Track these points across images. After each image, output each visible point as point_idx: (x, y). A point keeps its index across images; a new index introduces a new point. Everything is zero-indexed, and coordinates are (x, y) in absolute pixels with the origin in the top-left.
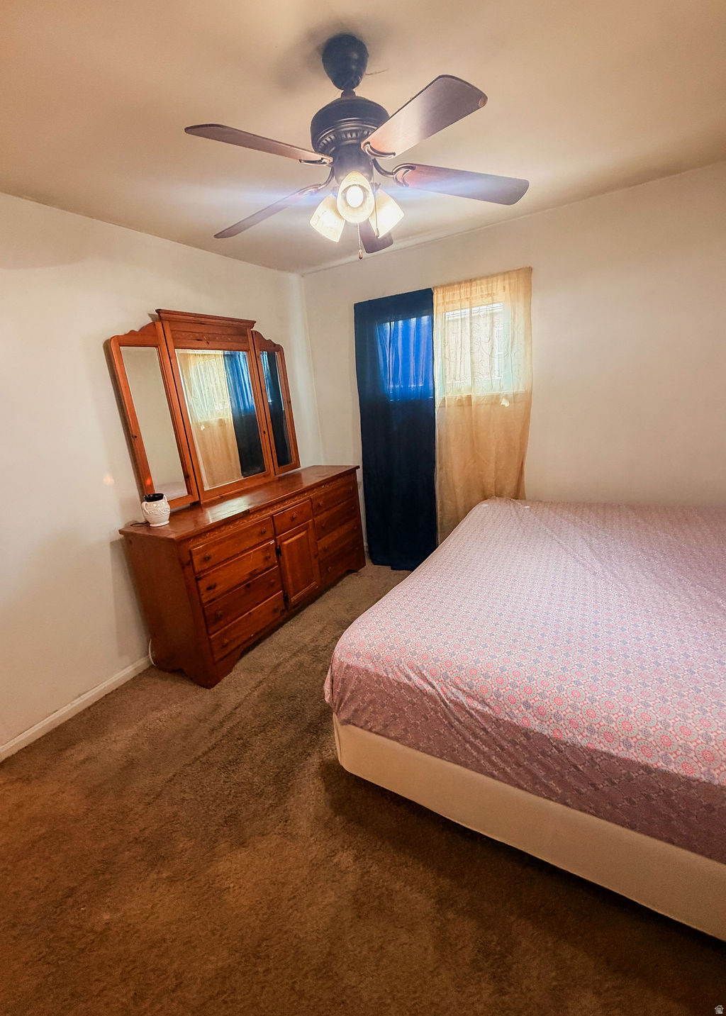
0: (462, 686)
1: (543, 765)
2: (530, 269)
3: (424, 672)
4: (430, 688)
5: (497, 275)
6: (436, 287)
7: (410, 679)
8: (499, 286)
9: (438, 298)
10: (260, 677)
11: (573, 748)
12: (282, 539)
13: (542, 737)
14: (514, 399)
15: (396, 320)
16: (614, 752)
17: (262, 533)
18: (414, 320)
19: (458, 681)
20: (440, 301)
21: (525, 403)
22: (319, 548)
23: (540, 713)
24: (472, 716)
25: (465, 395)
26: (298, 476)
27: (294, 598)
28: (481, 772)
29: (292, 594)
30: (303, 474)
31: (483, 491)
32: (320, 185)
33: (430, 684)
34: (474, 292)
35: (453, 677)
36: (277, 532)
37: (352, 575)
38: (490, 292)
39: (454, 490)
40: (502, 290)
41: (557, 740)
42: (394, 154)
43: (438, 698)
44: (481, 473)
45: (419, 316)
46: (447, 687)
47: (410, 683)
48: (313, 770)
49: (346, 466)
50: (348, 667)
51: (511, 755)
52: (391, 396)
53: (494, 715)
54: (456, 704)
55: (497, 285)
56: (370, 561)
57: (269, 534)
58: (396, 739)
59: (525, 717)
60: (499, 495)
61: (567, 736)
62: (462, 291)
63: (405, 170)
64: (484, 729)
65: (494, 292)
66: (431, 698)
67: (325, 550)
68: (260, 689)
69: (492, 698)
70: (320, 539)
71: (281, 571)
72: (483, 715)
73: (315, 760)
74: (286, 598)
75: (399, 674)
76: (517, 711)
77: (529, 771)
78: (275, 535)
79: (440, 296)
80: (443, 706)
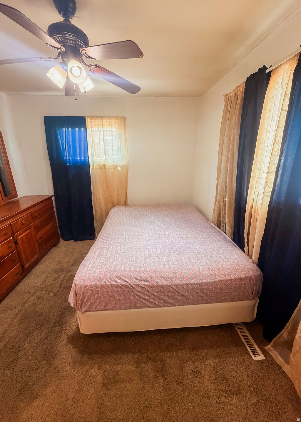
0: (138, 278)
1: (168, 296)
2: (125, 118)
3: (122, 277)
4: (125, 283)
5: (113, 117)
6: (87, 117)
7: (116, 282)
8: (114, 121)
9: (88, 121)
10: (15, 311)
11: (177, 286)
12: (18, 235)
13: (168, 286)
14: (122, 167)
15: (68, 128)
16: (188, 283)
17: (5, 234)
18: (77, 129)
19: (136, 276)
20: (89, 123)
21: (126, 168)
22: (38, 237)
23: (166, 278)
24: (143, 288)
25: (103, 164)
26: (17, 202)
27: (27, 265)
28: (147, 307)
29: (25, 263)
30: (20, 200)
31: (113, 203)
32: (52, 58)
33: (125, 281)
34: (104, 122)
35: (134, 276)
36: (14, 232)
37: (54, 248)
38: (110, 123)
39: (101, 204)
40: (115, 124)
41: (173, 285)
42: (95, 59)
43: (129, 286)
44: (111, 196)
45: (80, 128)
46: (132, 280)
47: (117, 284)
48: (64, 342)
49: (47, 196)
50: (85, 286)
51: (157, 296)
52: (68, 162)
53: (151, 284)
54: (137, 285)
55: (113, 121)
56: (62, 239)
57: (10, 233)
58: (111, 309)
59: (162, 281)
60: (119, 204)
61: (175, 283)
62: (99, 120)
63: (95, 67)
64: (148, 291)
65: (112, 123)
66: (126, 287)
67: (41, 238)
68: (18, 317)
69: (149, 279)
70: (37, 233)
71: (19, 253)
72: (147, 286)
73: (64, 338)
74: (23, 266)
75: (111, 281)
76: (159, 280)
77: (163, 300)
78: (13, 233)
79: (89, 121)
80: (132, 288)
